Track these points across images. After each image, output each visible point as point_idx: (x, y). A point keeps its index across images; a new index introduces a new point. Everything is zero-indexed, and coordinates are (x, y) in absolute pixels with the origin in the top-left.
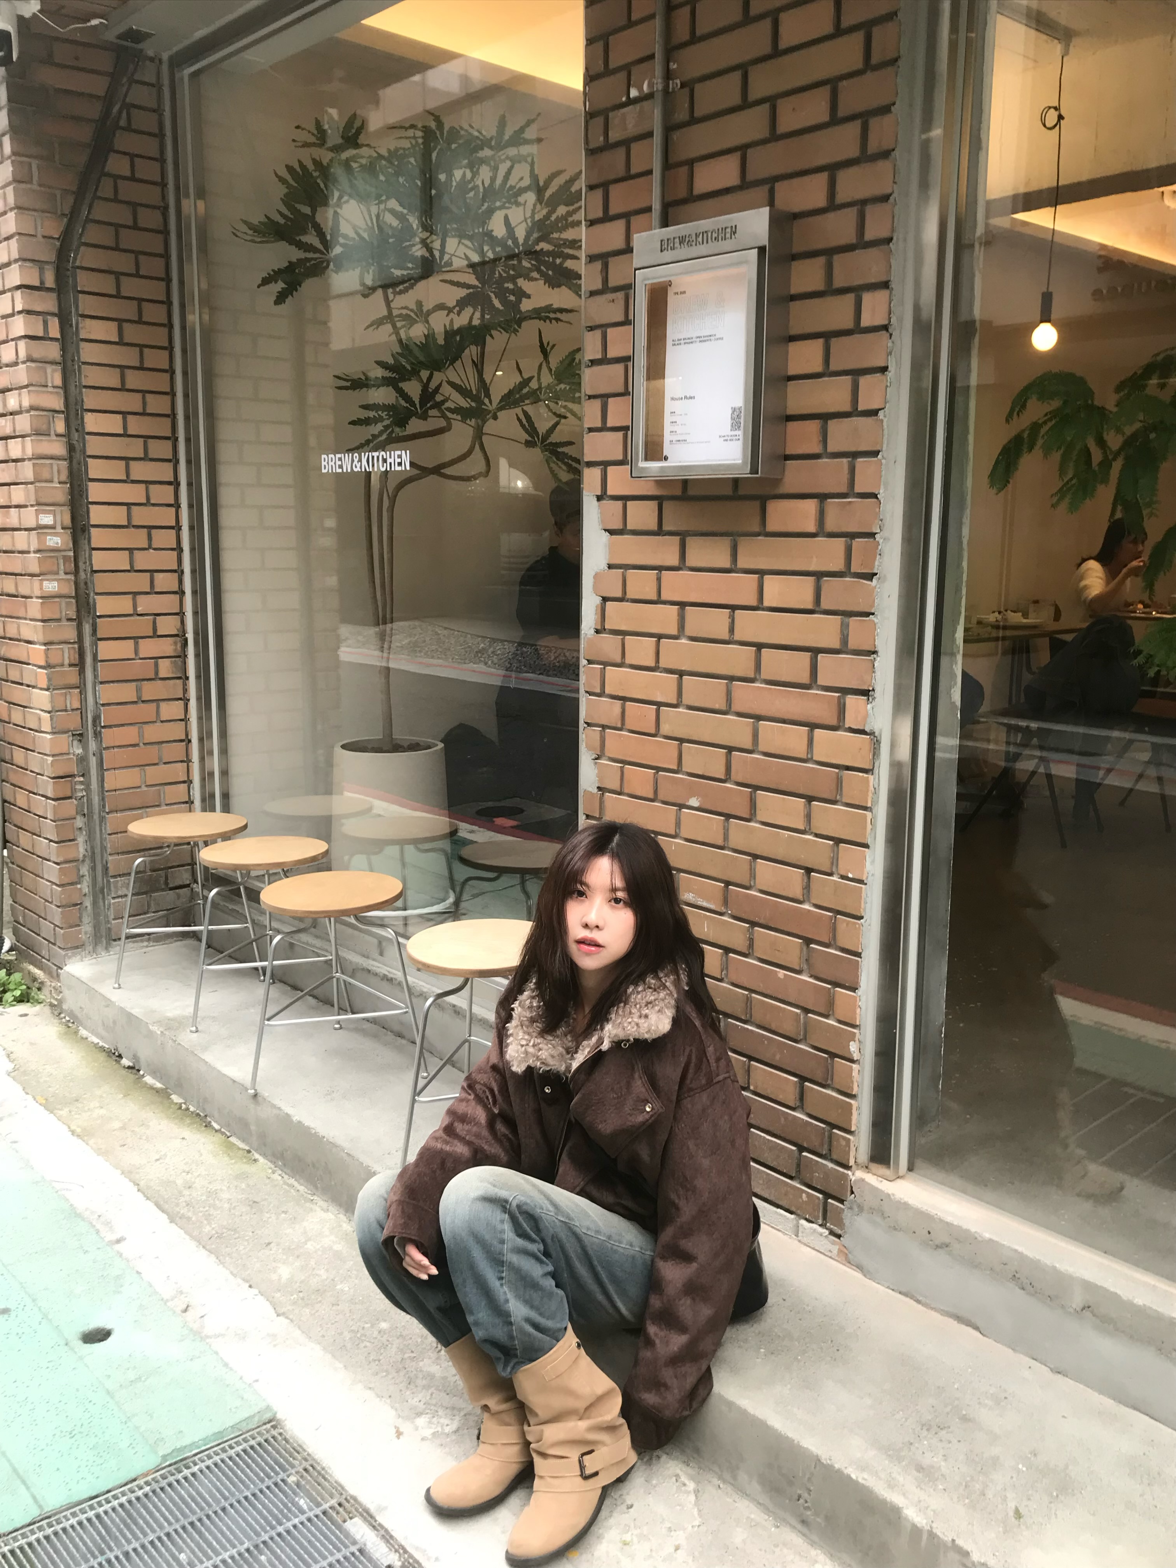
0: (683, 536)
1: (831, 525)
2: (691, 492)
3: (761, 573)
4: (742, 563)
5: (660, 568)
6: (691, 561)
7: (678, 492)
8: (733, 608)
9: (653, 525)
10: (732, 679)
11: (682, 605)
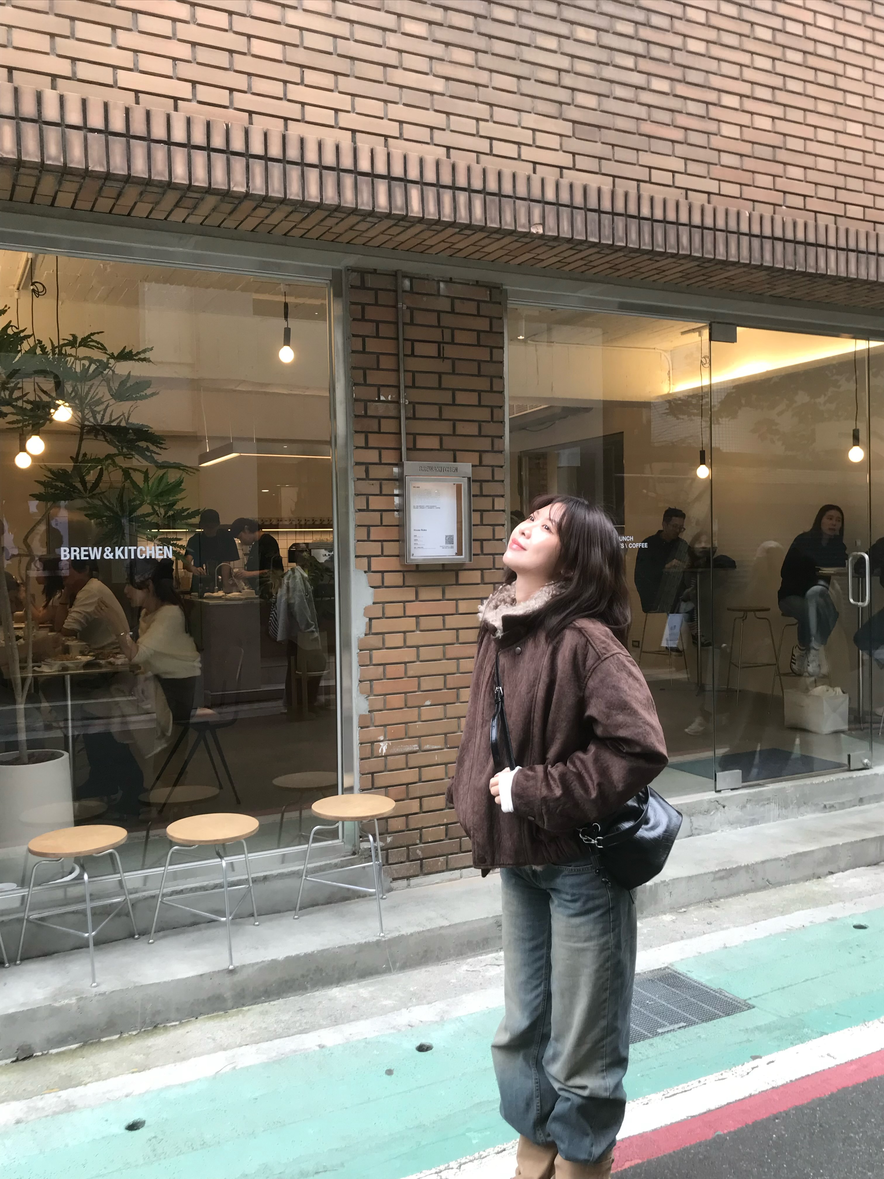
0: (416, 587)
1: (487, 580)
2: (420, 569)
3: (457, 600)
4: (447, 597)
5: (404, 602)
6: (421, 598)
7: (414, 569)
8: (443, 615)
9: (401, 584)
10: (444, 645)
11: (417, 617)
